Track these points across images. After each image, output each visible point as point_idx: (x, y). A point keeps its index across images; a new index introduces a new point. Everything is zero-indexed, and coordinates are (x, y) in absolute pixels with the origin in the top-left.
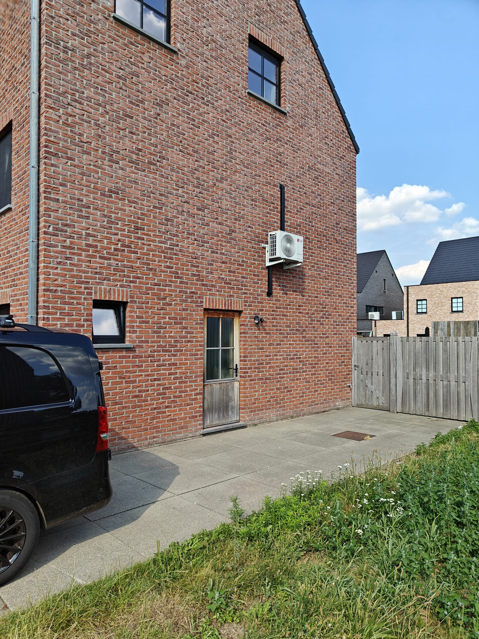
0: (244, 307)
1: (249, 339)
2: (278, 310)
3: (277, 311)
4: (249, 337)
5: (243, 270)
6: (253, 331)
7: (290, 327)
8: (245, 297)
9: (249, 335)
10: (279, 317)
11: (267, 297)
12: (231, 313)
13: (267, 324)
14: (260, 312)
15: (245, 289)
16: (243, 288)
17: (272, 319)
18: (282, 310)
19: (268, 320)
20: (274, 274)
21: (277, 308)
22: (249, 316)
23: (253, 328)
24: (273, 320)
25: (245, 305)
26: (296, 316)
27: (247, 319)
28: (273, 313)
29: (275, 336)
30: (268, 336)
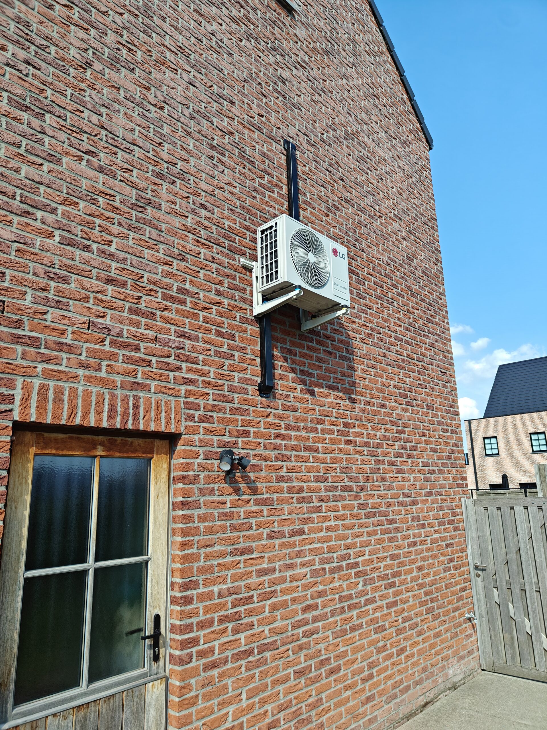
0: (184, 423)
1: (202, 526)
2: (293, 434)
3: (290, 438)
4: (202, 519)
5: (183, 316)
6: (216, 498)
7: (326, 480)
8: (189, 393)
9: (202, 511)
10: (294, 453)
11: (259, 398)
12: (141, 441)
13: (263, 473)
14: (240, 440)
15: (189, 370)
16: (184, 365)
17: (277, 459)
18: (303, 433)
19: (264, 463)
20: (278, 340)
21: (288, 427)
22: (202, 450)
23: (216, 486)
24: (280, 463)
25: (190, 418)
26: (340, 450)
27: (197, 461)
28: (278, 441)
29: (286, 507)
30: (265, 508)
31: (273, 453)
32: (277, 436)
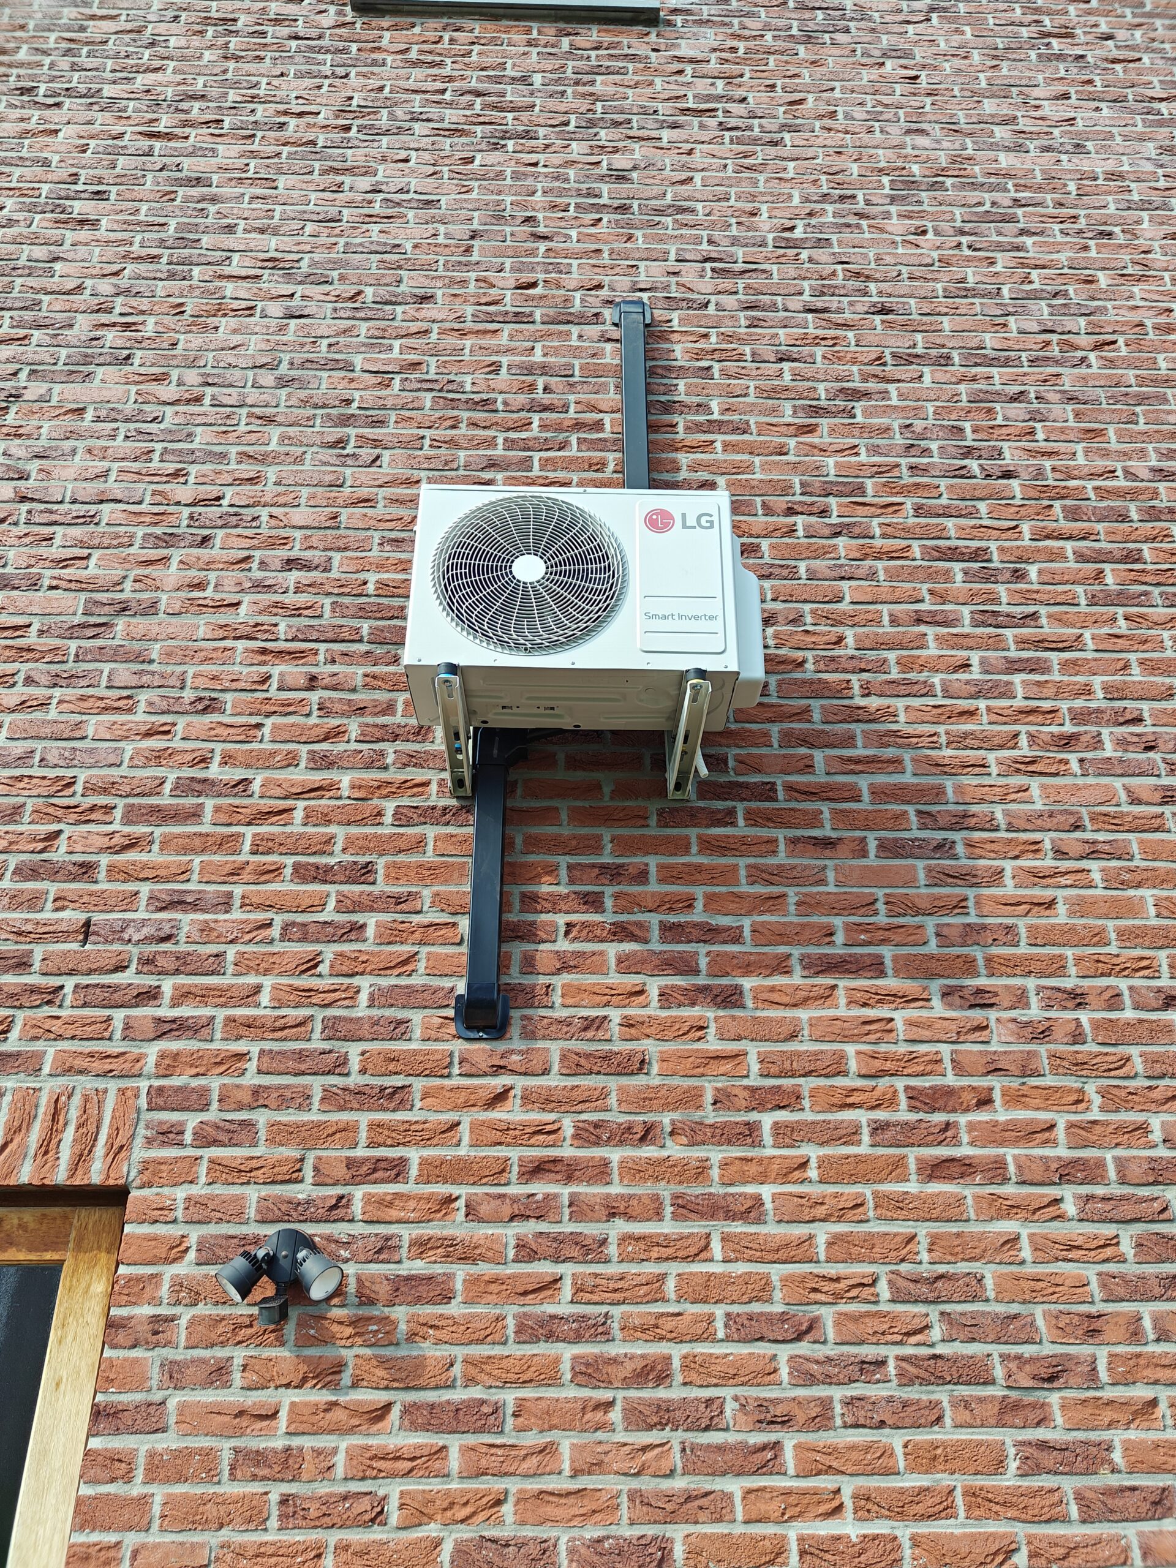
0: (139, 1152)
2: (615, 1155)
3: (601, 1171)
5: (185, 850)
6: (233, 1396)
7: (806, 1331)
8: (169, 1064)
9: (168, 1442)
10: (620, 1227)
11: (458, 1046)
12: (29, 1215)
22: (194, 1234)
23: (239, 1355)
24: (545, 1269)
25: (169, 1135)
27: (170, 1272)
31: (511, 1233)
32: (537, 1170)
